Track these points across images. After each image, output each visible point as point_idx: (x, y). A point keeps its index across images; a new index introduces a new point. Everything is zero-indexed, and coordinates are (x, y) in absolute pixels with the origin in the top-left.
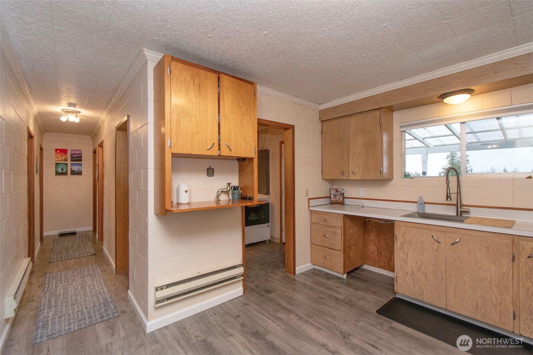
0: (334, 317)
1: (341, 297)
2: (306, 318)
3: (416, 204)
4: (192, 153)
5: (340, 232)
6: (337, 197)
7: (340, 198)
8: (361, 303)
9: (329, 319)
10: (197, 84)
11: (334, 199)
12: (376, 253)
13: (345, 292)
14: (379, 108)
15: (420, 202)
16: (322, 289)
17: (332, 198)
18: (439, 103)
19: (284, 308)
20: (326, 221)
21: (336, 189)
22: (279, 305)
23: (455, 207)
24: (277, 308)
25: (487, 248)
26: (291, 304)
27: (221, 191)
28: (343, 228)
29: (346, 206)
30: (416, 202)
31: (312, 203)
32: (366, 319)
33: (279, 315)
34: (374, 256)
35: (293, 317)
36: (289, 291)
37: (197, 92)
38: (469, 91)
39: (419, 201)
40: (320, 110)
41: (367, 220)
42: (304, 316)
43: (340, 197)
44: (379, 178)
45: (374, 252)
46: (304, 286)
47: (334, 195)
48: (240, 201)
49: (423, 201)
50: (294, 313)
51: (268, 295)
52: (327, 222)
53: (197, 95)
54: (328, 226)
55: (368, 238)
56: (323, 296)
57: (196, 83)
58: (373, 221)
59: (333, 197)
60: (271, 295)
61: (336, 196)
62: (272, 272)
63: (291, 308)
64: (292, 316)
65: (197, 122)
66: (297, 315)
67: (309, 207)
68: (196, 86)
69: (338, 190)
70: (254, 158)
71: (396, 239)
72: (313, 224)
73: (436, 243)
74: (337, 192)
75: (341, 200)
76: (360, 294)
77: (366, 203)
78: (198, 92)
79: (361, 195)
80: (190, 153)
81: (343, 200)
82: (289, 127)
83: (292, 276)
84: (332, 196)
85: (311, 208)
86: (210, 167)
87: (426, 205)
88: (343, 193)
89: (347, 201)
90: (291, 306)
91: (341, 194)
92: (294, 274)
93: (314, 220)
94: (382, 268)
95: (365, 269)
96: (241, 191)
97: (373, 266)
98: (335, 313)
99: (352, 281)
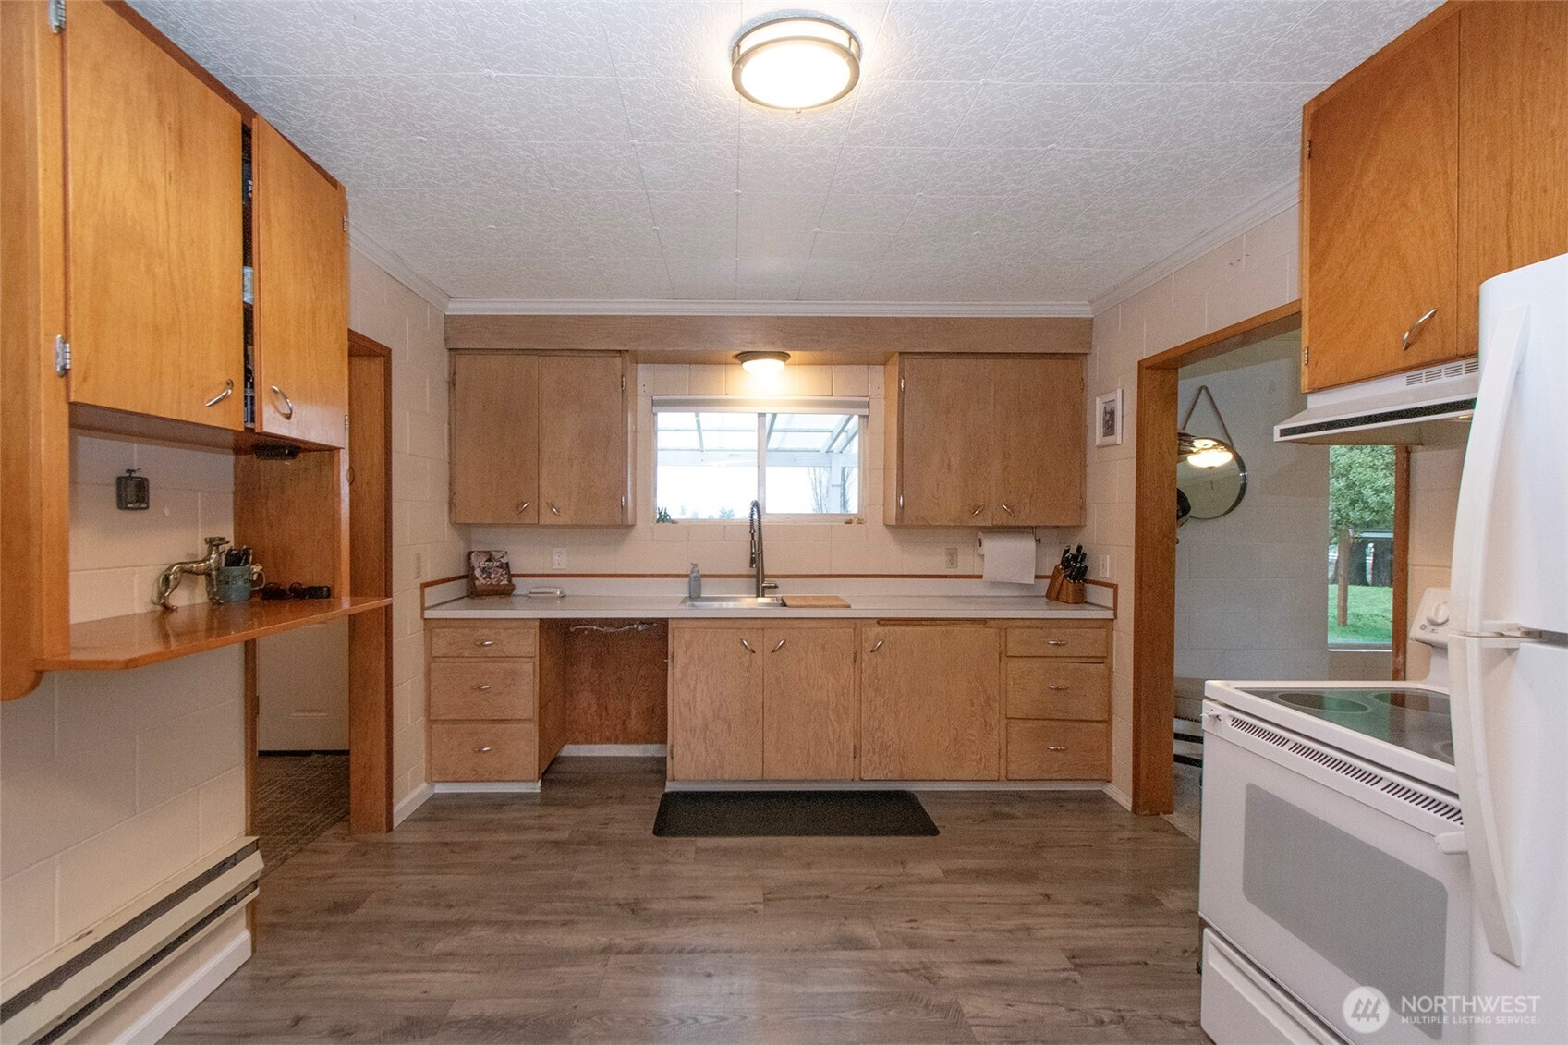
0: (581, 884)
1: (564, 835)
2: (519, 918)
3: (686, 580)
4: (154, 413)
5: (528, 668)
6: (492, 576)
7: (502, 578)
8: (615, 830)
9: (574, 893)
10: (172, 120)
11: (484, 582)
12: (594, 708)
13: (565, 823)
14: (620, 351)
15: (695, 574)
16: (503, 836)
17: (480, 578)
18: (728, 366)
19: (437, 926)
20: (482, 645)
21: (485, 552)
22: (414, 925)
23: (754, 580)
24: (418, 935)
25: (823, 648)
26: (451, 906)
27: (183, 571)
28: (538, 658)
29: (518, 598)
30: (686, 576)
31: (433, 595)
32: (646, 857)
33: (437, 948)
34: (589, 716)
35: (483, 933)
36: (409, 877)
37: (173, 159)
38: (783, 356)
39: (692, 572)
40: (447, 314)
41: (572, 630)
42: (510, 916)
43: (502, 575)
44: (619, 522)
45: (589, 706)
46: (446, 850)
47: (484, 570)
48: (252, 605)
49: (698, 571)
50: (474, 923)
51: (351, 917)
52: (486, 648)
53: (171, 167)
54: (495, 660)
55: (575, 676)
56: (518, 851)
57: (170, 119)
58: (586, 629)
59: (481, 576)
60: (360, 911)
61: (490, 573)
62: (301, 851)
63: (457, 917)
64: (477, 932)
65: (172, 283)
66: (489, 923)
67: (423, 609)
68: (170, 128)
69: (491, 555)
70: (339, 449)
71: (672, 661)
72: (437, 660)
73: (749, 653)
74: (489, 560)
75: (505, 582)
76: (594, 812)
77: (569, 586)
78: (176, 160)
79: (556, 566)
80: (146, 412)
81: (510, 581)
82: (379, 351)
83: (383, 837)
84: (477, 573)
85: (428, 614)
86: (128, 471)
87: (703, 580)
88: (507, 563)
89: (522, 586)
90: (453, 910)
91: (501, 567)
92: (390, 829)
93: (440, 647)
94: (608, 740)
95: (567, 757)
96: (257, 569)
97: (587, 742)
98: (578, 875)
99: (558, 793)
